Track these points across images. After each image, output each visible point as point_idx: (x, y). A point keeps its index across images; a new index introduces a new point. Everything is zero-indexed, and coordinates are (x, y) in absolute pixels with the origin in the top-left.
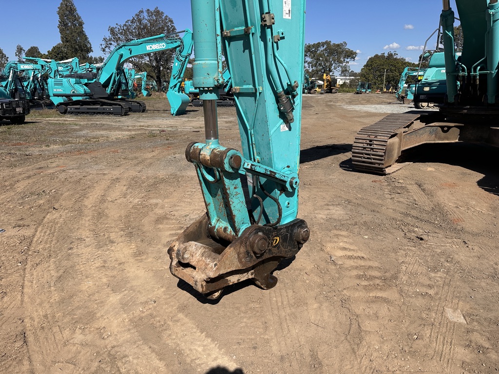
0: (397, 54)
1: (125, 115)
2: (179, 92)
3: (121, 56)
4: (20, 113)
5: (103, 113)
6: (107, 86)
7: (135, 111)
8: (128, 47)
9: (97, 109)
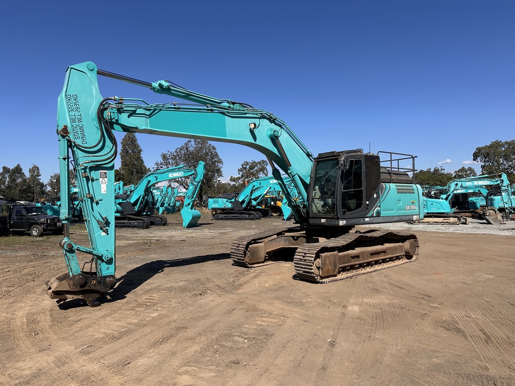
0: (444, 170)
1: (146, 228)
2: (191, 209)
3: (149, 182)
4: (59, 226)
5: (129, 227)
6: (136, 205)
7: (157, 225)
8: (155, 175)
9: (124, 223)
